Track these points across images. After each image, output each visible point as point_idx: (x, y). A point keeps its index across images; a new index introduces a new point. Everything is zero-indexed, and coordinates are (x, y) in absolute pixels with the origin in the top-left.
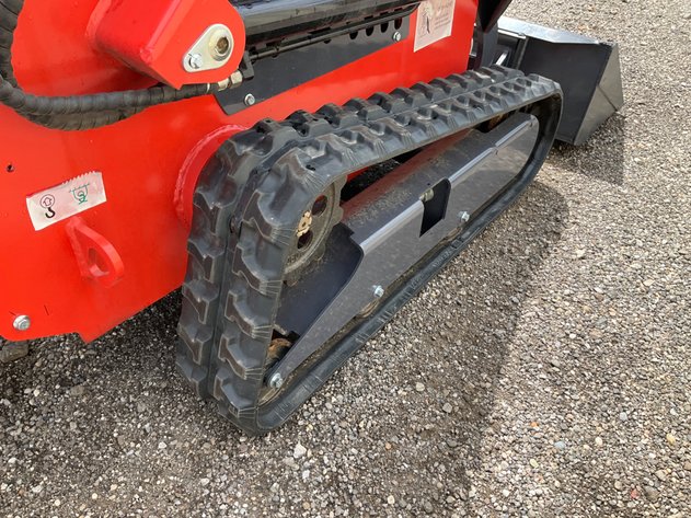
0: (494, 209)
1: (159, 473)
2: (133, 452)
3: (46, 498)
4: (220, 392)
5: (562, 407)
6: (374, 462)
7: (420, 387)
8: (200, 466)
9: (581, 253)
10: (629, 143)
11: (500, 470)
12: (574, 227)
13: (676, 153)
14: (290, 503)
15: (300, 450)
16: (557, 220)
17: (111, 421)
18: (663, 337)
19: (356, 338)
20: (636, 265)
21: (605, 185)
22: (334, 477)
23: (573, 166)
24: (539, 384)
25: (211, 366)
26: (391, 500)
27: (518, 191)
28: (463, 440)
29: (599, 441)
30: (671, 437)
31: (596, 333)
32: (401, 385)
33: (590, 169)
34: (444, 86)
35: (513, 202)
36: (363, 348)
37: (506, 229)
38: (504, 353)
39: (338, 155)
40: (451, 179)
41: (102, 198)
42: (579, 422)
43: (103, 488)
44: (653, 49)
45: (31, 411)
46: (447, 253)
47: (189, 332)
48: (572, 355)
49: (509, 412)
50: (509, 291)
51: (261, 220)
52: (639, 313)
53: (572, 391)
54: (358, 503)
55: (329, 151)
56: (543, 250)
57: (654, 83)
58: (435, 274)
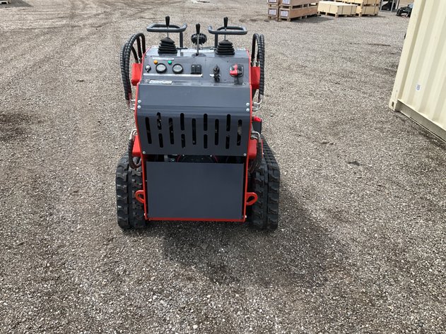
22: (293, 230)
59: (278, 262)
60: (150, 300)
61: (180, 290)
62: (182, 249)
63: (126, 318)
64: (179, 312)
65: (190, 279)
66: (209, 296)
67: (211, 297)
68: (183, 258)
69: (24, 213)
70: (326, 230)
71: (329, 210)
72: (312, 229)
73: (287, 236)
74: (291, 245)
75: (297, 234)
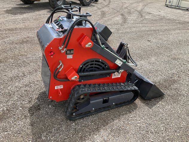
1: (58, 120)
2: (57, 116)
3: (46, 117)
5: (110, 134)
6: (81, 129)
7: (93, 124)
8: (63, 121)
10: (160, 102)
11: (95, 137)
12: (135, 112)
14: (69, 129)
15: (74, 124)
16: (133, 110)
17: (56, 113)
20: (139, 122)
21: (147, 108)
22: (76, 128)
23: (144, 103)
24: (109, 130)
26: (80, 133)
28: (93, 132)
29: (111, 140)
31: (123, 128)
32: (91, 122)
33: (148, 104)
36: (89, 116)
37: (123, 108)
38: (107, 124)
40: (109, 97)
41: (63, 88)
42: (110, 137)
43: (52, 119)
45: (49, 108)
48: (117, 129)
49: (102, 131)
53: (113, 133)
54: (76, 132)
56: (126, 114)
58: (106, 111)
64: (12, 103)
66: (21, 109)
68: (41, 97)
72: (81, 137)
73: (70, 127)
74: (63, 130)
75: (73, 131)
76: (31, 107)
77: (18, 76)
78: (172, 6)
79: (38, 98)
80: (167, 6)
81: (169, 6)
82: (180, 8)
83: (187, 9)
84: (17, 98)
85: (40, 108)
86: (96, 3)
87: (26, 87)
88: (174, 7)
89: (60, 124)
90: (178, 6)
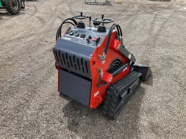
0: (135, 91)
1: (102, 124)
2: (98, 122)
3: (91, 127)
4: (109, 114)
5: (147, 116)
7: (130, 114)
8: (107, 124)
9: (148, 97)
10: (153, 79)
11: (141, 123)
12: (146, 93)
13: (161, 80)
14: (118, 127)
15: (118, 121)
16: (144, 92)
17: (94, 120)
18: (159, 107)
19: (121, 109)
20: (155, 98)
21: (150, 86)
22: (122, 124)
23: (145, 83)
24: (144, 113)
25: (108, 111)
26: (129, 126)
27: (138, 88)
28: (136, 120)
29: (152, 119)
30: (160, 118)
31: (151, 107)
33: (148, 84)
34: (126, 77)
35: (137, 90)
37: (137, 94)
38: (139, 110)
39: (121, 88)
40: (130, 88)
41: (98, 93)
42: (149, 117)
43: (97, 126)
44: (157, 61)
45: (84, 119)
46: (130, 97)
47: (105, 107)
48: (148, 110)
49: (141, 117)
50: (139, 102)
51: (115, 95)
52: (156, 104)
54: (126, 126)
55: (120, 87)
56: (143, 96)
57: (157, 68)
58: (129, 100)
59: (101, 134)
60: (42, 122)
61: (54, 124)
62: (71, 109)
63: (30, 124)
64: (46, 132)
65: (61, 122)
66: (60, 132)
67: (61, 133)
68: (67, 113)
69: (41, 76)
70: (140, 132)
71: (152, 123)
72: (133, 128)
73: (117, 125)
74: (114, 130)
75: (123, 127)
76: (68, 126)
77: (21, 104)
78: (91, 3)
79: (65, 116)
80: (87, 3)
81: (88, 3)
82: (98, 3)
83: (103, 4)
84: (45, 125)
85: (77, 123)
86: (23, 10)
87: (42, 111)
88: (93, 3)
89: (108, 127)
90: (95, 2)
